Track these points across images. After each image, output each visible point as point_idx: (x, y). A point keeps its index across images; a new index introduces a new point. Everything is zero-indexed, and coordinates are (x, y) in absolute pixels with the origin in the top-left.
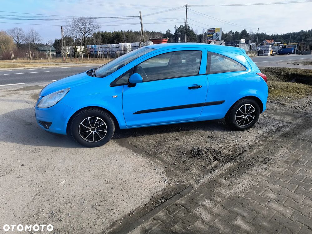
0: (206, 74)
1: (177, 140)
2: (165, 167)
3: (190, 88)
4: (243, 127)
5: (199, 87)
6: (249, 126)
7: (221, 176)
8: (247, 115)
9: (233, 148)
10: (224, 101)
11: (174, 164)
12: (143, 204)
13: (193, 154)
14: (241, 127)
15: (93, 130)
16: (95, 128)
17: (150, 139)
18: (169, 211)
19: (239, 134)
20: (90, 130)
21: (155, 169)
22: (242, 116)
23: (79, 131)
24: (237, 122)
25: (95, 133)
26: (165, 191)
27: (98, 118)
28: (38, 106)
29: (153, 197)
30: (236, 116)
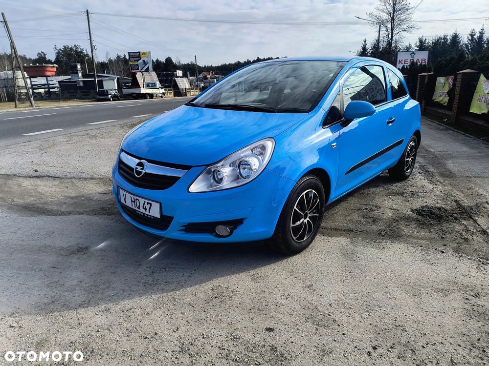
0: (392, 101)
1: (377, 207)
2: (444, 245)
6: (411, 170)
8: (411, 157)
9: (441, 200)
11: (443, 238)
14: (407, 174)
15: (306, 216)
16: (309, 212)
20: (303, 217)
21: (443, 252)
22: (409, 159)
23: (291, 225)
24: (406, 168)
25: (307, 221)
27: (313, 191)
28: (190, 190)
30: (406, 159)
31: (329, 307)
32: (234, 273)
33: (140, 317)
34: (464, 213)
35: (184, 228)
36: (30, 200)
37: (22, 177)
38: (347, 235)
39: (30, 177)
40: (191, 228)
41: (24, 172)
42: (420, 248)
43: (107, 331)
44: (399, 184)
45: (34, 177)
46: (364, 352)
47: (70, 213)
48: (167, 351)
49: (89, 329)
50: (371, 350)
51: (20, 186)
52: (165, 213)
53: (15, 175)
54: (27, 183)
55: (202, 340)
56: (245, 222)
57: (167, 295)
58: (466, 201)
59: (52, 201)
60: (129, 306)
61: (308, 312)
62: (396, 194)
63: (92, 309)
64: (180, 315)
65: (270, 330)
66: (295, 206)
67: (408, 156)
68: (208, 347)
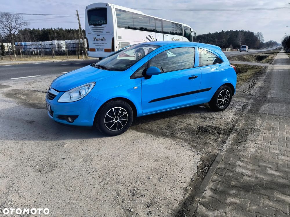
0: (199, 67)
1: (181, 122)
2: (189, 144)
3: (190, 78)
4: (222, 108)
5: (196, 77)
6: (226, 107)
7: (232, 144)
8: (225, 99)
9: (225, 124)
10: (211, 88)
11: (194, 140)
12: (195, 172)
13: (201, 131)
14: (221, 108)
15: (116, 119)
16: (118, 118)
17: (158, 124)
18: (218, 174)
19: (221, 113)
20: (114, 119)
21: (183, 146)
22: (222, 99)
23: (105, 122)
24: (219, 104)
25: (118, 122)
26: (203, 161)
27: (121, 108)
28: (58, 101)
29: (197, 166)
30: (218, 99)
31: (96, 156)
32: (77, 139)
33: (26, 146)
34: (229, 131)
35: (58, 117)
36: (36, 102)
37: (39, 92)
38: (148, 132)
39: (43, 92)
40: (61, 117)
42: (175, 143)
44: (212, 113)
45: (44, 92)
46: (88, 172)
47: (43, 108)
49: (7, 146)
50: (92, 172)
51: (36, 95)
52: (52, 110)
53: (37, 91)
54: (40, 95)
56: (79, 117)
57: (43, 142)
58: (240, 126)
59: (43, 103)
60: (26, 143)
61: (86, 156)
62: (202, 118)
63: (14, 141)
64: (39, 148)
65: (63, 159)
66: (107, 114)
67: (220, 97)
68: (37, 159)
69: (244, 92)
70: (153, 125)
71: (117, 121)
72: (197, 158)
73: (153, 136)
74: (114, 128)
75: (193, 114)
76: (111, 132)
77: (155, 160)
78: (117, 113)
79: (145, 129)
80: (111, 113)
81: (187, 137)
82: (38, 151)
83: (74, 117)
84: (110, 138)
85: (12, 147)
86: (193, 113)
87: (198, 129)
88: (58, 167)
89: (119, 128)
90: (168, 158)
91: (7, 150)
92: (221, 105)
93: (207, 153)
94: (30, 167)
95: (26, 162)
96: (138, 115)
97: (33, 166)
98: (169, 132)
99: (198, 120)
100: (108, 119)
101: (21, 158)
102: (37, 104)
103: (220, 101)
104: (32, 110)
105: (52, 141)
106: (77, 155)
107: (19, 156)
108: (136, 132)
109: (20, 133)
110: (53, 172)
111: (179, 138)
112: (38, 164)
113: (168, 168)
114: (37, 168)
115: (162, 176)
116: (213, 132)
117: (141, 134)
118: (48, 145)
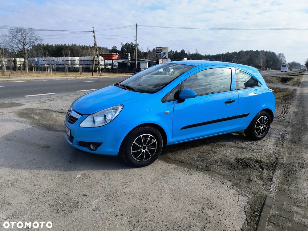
0: (236, 90)
1: (215, 152)
2: (230, 181)
3: (226, 102)
4: (260, 137)
5: (233, 101)
6: (264, 135)
7: (281, 183)
8: (263, 126)
9: (266, 156)
10: (249, 114)
11: (235, 176)
12: (244, 220)
13: (241, 164)
14: (258, 136)
15: (144, 148)
16: (147, 146)
17: (189, 154)
18: (273, 223)
19: (259, 142)
20: (141, 148)
21: (223, 184)
22: (259, 127)
23: (132, 151)
24: (256, 133)
25: (146, 151)
26: (251, 205)
27: (150, 135)
28: (80, 125)
29: (245, 212)
30: (256, 127)
31: (123, 193)
32: (99, 170)
33: (41, 178)
34: (273, 166)
35: (78, 143)
36: (50, 123)
37: (54, 111)
38: (179, 164)
41: (57, 109)
42: (213, 179)
43: (24, 180)
44: (249, 143)
45: (59, 112)
46: (115, 215)
47: (59, 131)
48: (37, 192)
49: (20, 177)
50: (119, 215)
51: (51, 115)
52: (73, 135)
53: (52, 110)
54: (55, 115)
55: (54, 191)
56: (102, 145)
57: (60, 172)
58: (285, 160)
59: (58, 125)
60: (41, 173)
61: (111, 193)
62: (239, 148)
63: (27, 170)
64: (56, 181)
65: (85, 195)
66: (134, 142)
67: (258, 125)
68: (54, 195)
69: (279, 119)
70: (184, 155)
71: (144, 151)
72: (243, 200)
73: (186, 169)
74: (141, 158)
75: (227, 143)
76: (137, 163)
77: (194, 202)
78: (145, 141)
79: (175, 160)
80: (139, 141)
81: (226, 172)
82: (56, 184)
83: (97, 145)
84: (136, 170)
85: (25, 178)
86: (227, 141)
87: (237, 162)
88: (79, 206)
89: (146, 158)
90: (208, 200)
91: (20, 181)
92: (259, 133)
93: (253, 193)
94: (46, 206)
95: (42, 199)
96: (168, 144)
97: (49, 205)
98: (203, 164)
99: (235, 151)
100: (135, 148)
101: (36, 193)
102: (52, 126)
103: (258, 129)
104: (48, 133)
105: (71, 172)
106: (100, 191)
107: (33, 190)
108: (165, 163)
109: (34, 161)
110: (74, 213)
111: (217, 173)
112: (56, 202)
113: (211, 213)
114: (54, 207)
115: (205, 225)
116: (255, 166)
117: (171, 166)
118: (66, 176)
